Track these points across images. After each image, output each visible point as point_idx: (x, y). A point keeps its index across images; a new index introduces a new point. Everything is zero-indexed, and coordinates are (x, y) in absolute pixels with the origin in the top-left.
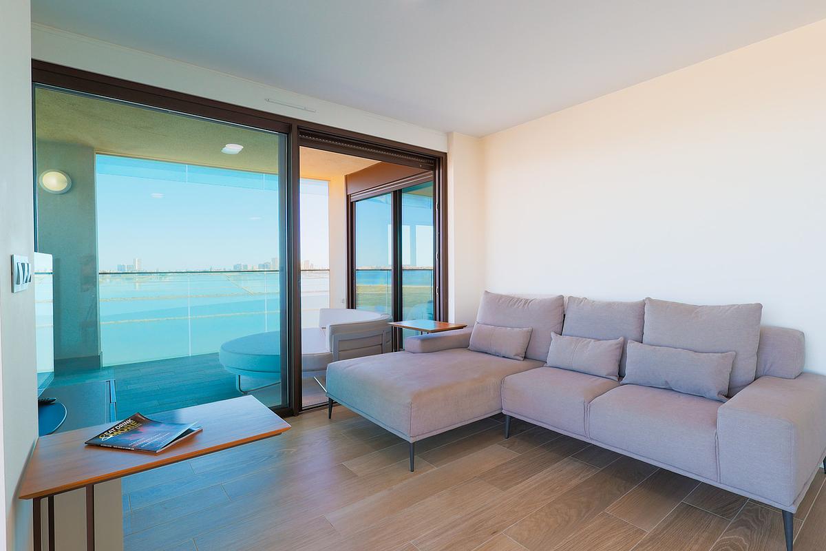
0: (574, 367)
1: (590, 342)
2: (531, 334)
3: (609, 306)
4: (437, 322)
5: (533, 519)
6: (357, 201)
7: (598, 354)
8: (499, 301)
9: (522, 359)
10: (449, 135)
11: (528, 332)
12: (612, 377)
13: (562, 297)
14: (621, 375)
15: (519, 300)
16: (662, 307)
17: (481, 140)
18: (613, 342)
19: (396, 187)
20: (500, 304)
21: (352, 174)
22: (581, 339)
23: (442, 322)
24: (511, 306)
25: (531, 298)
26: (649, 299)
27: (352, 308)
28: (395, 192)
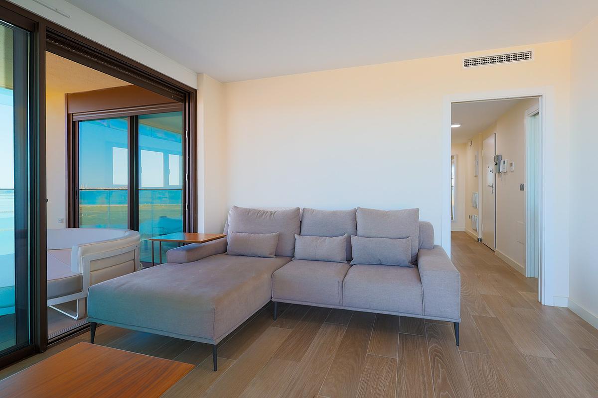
0: (318, 257)
1: (326, 239)
2: (280, 237)
3: (334, 214)
4: (188, 232)
5: (332, 376)
6: (81, 121)
7: (332, 246)
8: (248, 214)
9: (275, 257)
10: (199, 75)
11: (277, 235)
12: (344, 261)
13: (299, 209)
14: (349, 259)
15: (265, 213)
16: (368, 213)
17: (224, 84)
18: (341, 237)
19: (133, 112)
20: (248, 216)
21: (74, 94)
22: (318, 237)
23: (192, 233)
24: (259, 216)
25: (273, 210)
26: (359, 208)
27: (74, 227)
28: (132, 117)
